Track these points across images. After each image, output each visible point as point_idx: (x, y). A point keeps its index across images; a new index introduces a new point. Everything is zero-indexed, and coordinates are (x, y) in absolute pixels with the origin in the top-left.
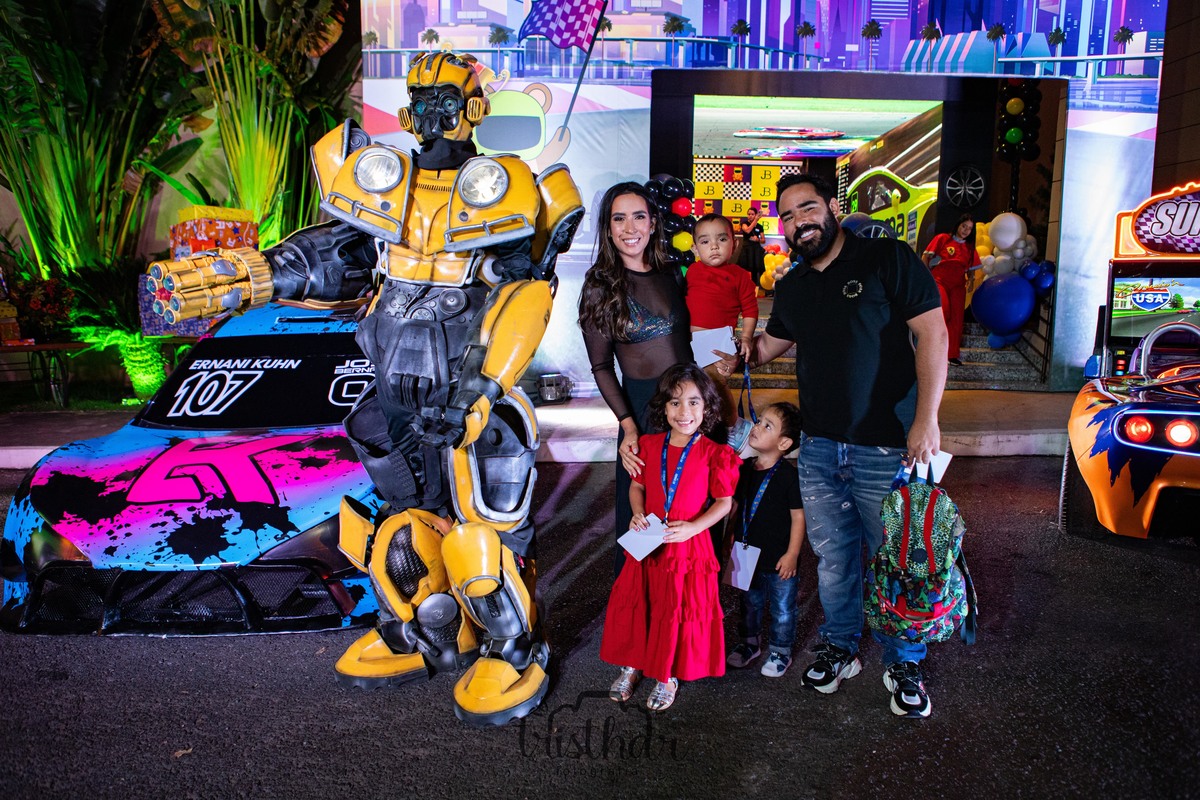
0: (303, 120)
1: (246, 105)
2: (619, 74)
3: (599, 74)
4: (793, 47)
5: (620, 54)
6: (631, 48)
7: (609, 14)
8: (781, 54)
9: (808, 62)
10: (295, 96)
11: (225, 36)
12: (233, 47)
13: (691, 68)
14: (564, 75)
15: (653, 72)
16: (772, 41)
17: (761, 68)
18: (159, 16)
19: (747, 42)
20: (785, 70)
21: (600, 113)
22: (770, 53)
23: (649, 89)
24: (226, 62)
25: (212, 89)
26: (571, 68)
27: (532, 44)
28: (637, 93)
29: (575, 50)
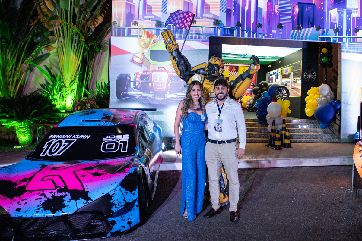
0: (87, 48)
1: (67, 43)
2: (198, 37)
3: (192, 38)
4: (255, 31)
5: (199, 31)
6: (203, 29)
7: (195, 18)
8: (251, 33)
9: (260, 36)
10: (85, 40)
11: (62, 19)
12: (64, 23)
13: (222, 36)
14: (180, 37)
15: (210, 37)
16: (249, 29)
17: (245, 37)
18: (39, 12)
19: (241, 29)
20: (253, 38)
21: (192, 50)
22: (248, 32)
23: (208, 43)
24: (62, 28)
25: (56, 37)
26: (183, 35)
27: (170, 27)
28: (204, 44)
29: (184, 29)
